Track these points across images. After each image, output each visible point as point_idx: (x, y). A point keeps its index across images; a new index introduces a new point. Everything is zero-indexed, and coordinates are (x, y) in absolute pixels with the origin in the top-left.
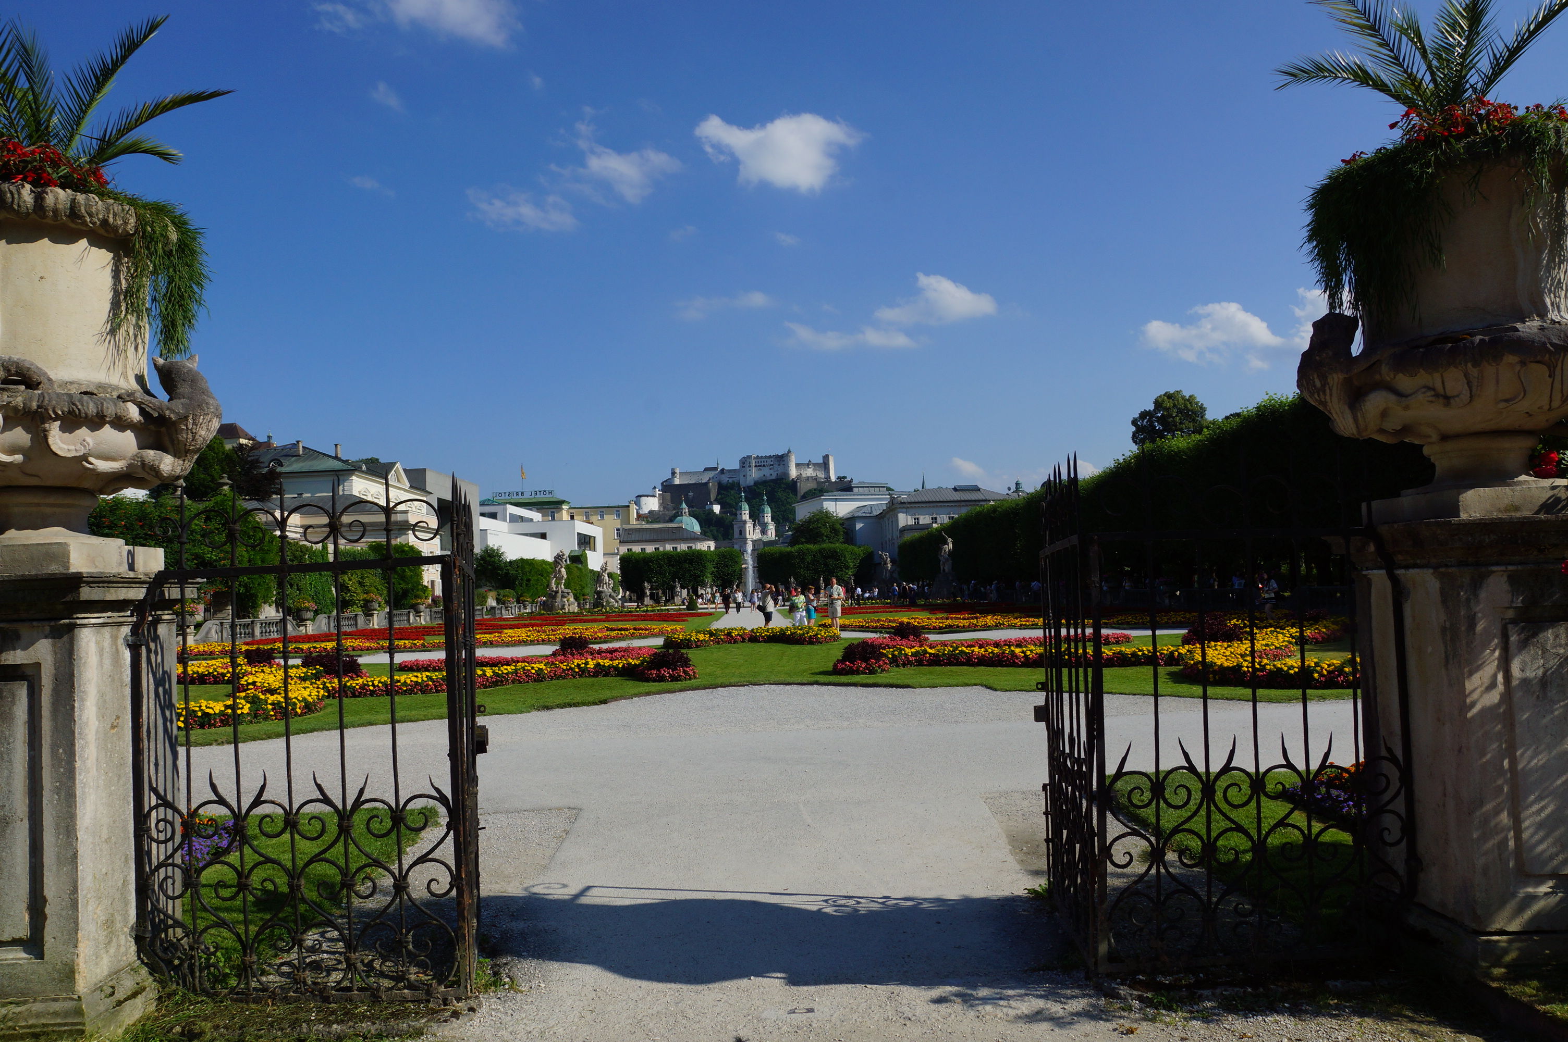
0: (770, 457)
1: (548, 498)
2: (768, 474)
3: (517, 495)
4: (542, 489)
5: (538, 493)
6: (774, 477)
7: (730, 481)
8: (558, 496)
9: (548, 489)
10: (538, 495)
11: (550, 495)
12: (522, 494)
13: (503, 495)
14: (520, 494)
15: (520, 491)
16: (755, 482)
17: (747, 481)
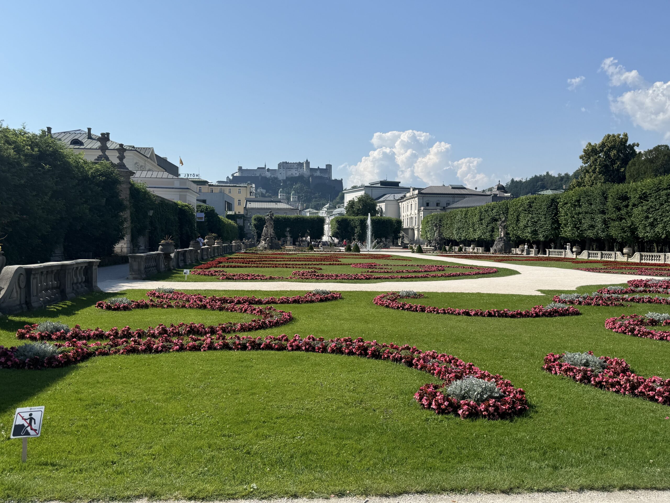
0: (296, 163)
4: (192, 173)
5: (190, 175)
6: (297, 175)
7: (272, 176)
8: (203, 178)
9: (196, 173)
10: (190, 177)
11: (197, 177)
16: (287, 178)
17: (282, 176)
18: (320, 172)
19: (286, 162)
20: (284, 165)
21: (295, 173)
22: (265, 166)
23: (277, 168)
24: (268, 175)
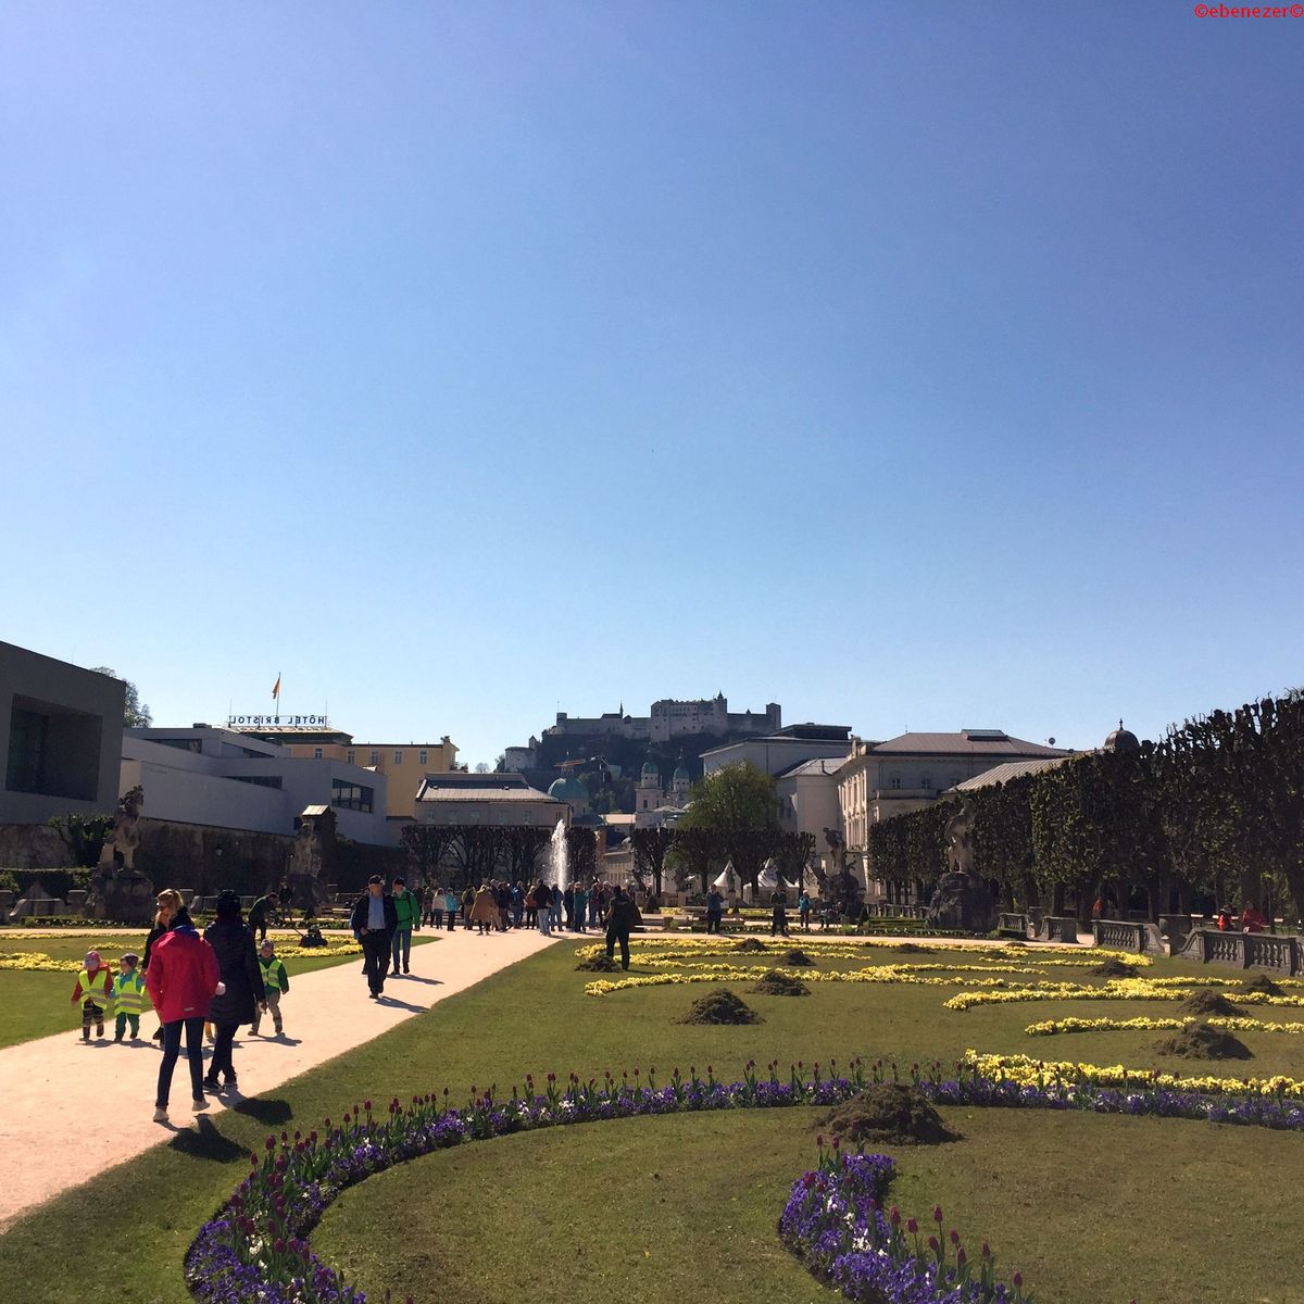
0: (693, 703)
1: (317, 727)
2: (689, 727)
3: (269, 720)
4: (309, 714)
5: (302, 720)
6: (696, 731)
7: (638, 735)
8: (335, 726)
9: (319, 713)
10: (301, 724)
11: (321, 724)
12: (277, 720)
13: (247, 720)
14: (273, 720)
15: (273, 715)
16: (671, 736)
17: (661, 735)
18: (752, 723)
19: (671, 701)
20: (663, 708)
21: (691, 726)
22: (621, 710)
23: (648, 714)
24: (628, 731)
